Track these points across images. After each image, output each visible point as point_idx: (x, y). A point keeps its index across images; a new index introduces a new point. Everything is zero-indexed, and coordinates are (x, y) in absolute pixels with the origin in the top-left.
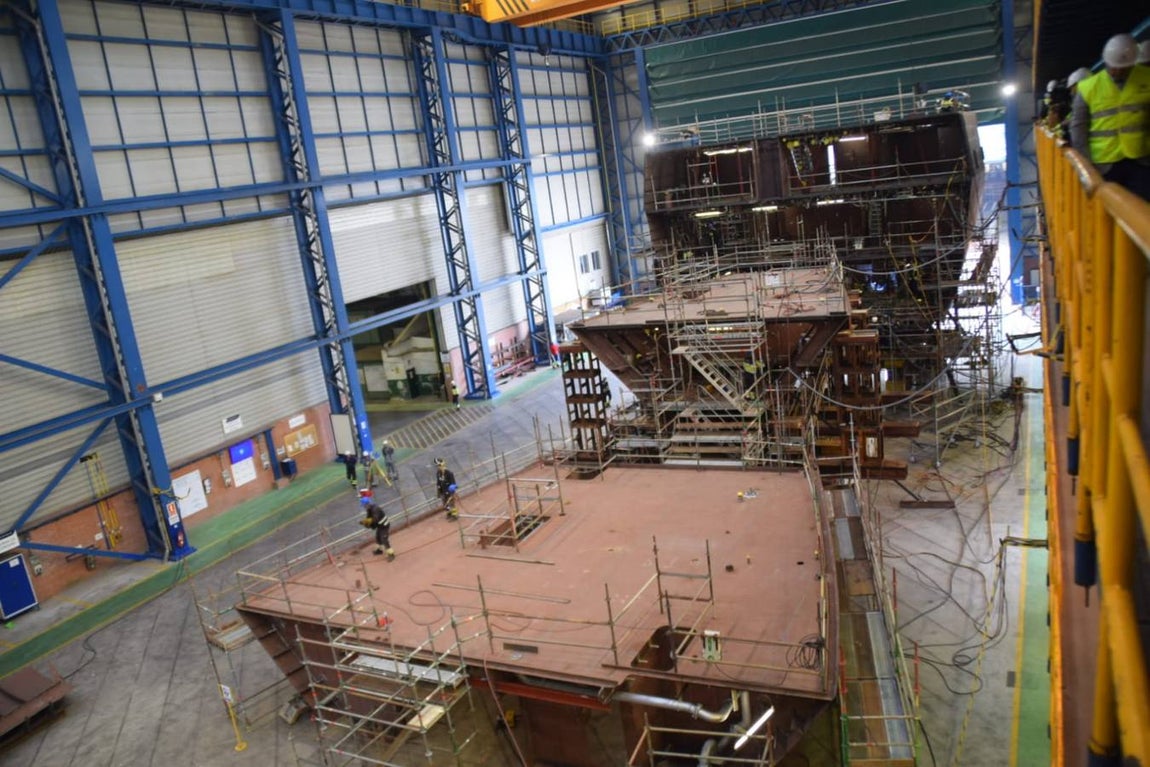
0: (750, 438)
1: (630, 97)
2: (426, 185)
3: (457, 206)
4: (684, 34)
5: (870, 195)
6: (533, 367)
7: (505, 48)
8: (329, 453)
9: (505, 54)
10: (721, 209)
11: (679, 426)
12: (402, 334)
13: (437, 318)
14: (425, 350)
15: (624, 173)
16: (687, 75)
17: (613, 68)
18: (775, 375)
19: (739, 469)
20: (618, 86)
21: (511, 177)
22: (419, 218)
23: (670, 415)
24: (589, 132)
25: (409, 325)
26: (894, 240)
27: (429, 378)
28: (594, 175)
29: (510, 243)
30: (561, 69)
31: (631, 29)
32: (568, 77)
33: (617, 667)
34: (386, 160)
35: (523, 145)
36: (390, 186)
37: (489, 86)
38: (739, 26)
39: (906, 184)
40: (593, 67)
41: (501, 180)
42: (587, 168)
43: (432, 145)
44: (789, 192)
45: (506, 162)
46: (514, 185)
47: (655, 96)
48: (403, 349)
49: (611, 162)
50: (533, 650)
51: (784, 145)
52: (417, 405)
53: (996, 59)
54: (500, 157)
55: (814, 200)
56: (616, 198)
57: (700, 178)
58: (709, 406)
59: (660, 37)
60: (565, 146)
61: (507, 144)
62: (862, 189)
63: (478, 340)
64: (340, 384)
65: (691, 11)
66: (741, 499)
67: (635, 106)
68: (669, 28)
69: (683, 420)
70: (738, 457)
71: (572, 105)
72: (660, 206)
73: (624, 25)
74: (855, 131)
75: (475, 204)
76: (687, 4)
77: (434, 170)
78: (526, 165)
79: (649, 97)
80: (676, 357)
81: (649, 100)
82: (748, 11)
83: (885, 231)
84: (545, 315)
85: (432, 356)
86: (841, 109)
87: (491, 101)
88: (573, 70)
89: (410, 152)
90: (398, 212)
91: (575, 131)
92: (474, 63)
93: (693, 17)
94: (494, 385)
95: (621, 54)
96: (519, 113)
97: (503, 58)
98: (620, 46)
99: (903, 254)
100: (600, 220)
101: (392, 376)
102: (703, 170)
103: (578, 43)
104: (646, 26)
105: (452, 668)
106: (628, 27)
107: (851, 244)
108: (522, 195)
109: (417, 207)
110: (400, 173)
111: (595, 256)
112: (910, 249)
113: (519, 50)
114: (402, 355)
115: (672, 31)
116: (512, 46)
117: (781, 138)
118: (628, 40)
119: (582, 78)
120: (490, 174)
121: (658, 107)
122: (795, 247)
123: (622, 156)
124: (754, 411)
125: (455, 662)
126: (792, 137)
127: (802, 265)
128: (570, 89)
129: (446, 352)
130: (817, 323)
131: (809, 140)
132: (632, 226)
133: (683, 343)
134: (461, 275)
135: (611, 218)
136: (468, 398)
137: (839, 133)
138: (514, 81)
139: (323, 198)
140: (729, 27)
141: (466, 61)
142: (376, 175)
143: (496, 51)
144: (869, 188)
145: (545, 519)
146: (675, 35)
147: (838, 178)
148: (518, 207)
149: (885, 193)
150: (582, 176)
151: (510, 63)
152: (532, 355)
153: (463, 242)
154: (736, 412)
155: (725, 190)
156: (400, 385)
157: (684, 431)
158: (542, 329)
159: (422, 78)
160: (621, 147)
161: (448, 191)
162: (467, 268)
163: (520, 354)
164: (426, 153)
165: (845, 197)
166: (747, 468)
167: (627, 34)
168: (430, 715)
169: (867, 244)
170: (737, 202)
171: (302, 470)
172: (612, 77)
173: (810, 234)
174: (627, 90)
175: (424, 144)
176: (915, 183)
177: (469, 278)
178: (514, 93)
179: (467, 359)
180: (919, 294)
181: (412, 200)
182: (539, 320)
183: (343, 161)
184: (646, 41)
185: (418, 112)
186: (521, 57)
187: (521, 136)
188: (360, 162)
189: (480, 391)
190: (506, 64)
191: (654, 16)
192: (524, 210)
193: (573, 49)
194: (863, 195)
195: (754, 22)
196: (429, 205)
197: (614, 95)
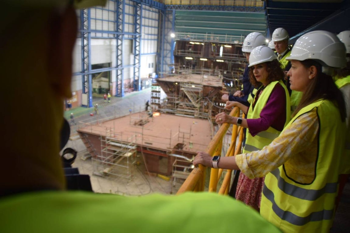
0: (196, 111)
1: (169, 22)
2: (114, 36)
3: (122, 44)
4: (187, 9)
5: (230, 61)
6: (133, 91)
7: (140, 3)
8: (79, 104)
9: (140, 5)
10: (193, 57)
11: (179, 107)
12: (99, 76)
13: (110, 73)
14: (105, 81)
15: (164, 43)
16: (187, 20)
17: (166, 14)
18: (203, 99)
19: (193, 118)
20: (166, 19)
21: (136, 38)
22: (110, 45)
23: (177, 104)
24: (156, 30)
25: (101, 74)
26: (234, 73)
27: (105, 89)
28: (156, 42)
29: (132, 57)
30: (153, 11)
31: (173, 4)
32: (154, 14)
33: (170, 148)
34: (105, 28)
35: (140, 31)
36: (105, 35)
37: (134, 12)
38: (202, 10)
39: (239, 60)
40: (161, 12)
41: (133, 39)
42: (154, 40)
43: (118, 26)
44: (211, 57)
45: (135, 34)
46: (136, 41)
47: (176, 24)
48: (98, 80)
49: (161, 39)
50: (151, 144)
51: (211, 44)
52: (101, 96)
53: (265, 32)
54: (133, 32)
55: (216, 60)
56: (161, 49)
57: (189, 49)
58: (187, 103)
59: (180, 8)
60: (150, 33)
61: (136, 29)
62: (228, 59)
63: (121, 81)
64: (85, 85)
65: (190, 3)
66: (194, 123)
67: (170, 25)
68: (183, 6)
69: (180, 105)
70: (193, 115)
71: (154, 21)
72: (178, 54)
73: (171, 3)
74: (229, 44)
75: (126, 44)
76: (189, 1)
77: (117, 33)
78: (140, 36)
79: (175, 24)
80: (181, 90)
81: (174, 24)
82: (205, 6)
83: (232, 70)
84: (138, 77)
85: (107, 83)
86: (227, 37)
87: (133, 17)
88: (155, 12)
89: (111, 27)
90: (105, 42)
91: (153, 29)
92: (131, 6)
93: (190, 5)
94: (123, 94)
95: (169, 10)
96: (141, 21)
97: (139, 6)
98: (169, 8)
99: (236, 77)
100: (155, 55)
101: (95, 87)
102: (190, 47)
103: (158, 5)
104: (177, 4)
105: (133, 146)
106: (172, 3)
107: (223, 72)
108: (137, 44)
109: (110, 42)
110: (108, 32)
111: (153, 64)
112: (237, 76)
113: (143, 4)
114: (98, 82)
115: (184, 7)
116: (142, 3)
117: (211, 43)
118: (172, 7)
119: (157, 15)
120: (130, 37)
121: (177, 27)
122: (210, 70)
123: (164, 38)
124: (198, 106)
125: (134, 145)
126: (214, 43)
127: (211, 75)
128: (154, 17)
129: (112, 83)
130: (215, 88)
131: (218, 45)
132: (164, 57)
133: (183, 87)
134: (119, 63)
135: (159, 55)
136: (116, 96)
137: (225, 44)
138: (141, 12)
139: (90, 35)
140: (199, 10)
141: (129, 5)
142: (102, 32)
143: (137, 4)
144: (229, 59)
145: (148, 122)
146: (185, 8)
147: (223, 55)
148: (136, 47)
149: (234, 61)
150: (153, 41)
151: (141, 8)
152: (133, 87)
153: (122, 54)
154: (193, 105)
155: (194, 53)
156: (96, 90)
157: (180, 108)
158: (137, 81)
159: (118, 7)
160: (165, 36)
161: (119, 39)
162: (122, 61)
163: (130, 87)
164: (116, 28)
165: (224, 60)
166: (195, 118)
167: (172, 5)
168: (129, 154)
169: (227, 72)
170: (197, 57)
171: (73, 107)
172: (165, 16)
173: (214, 68)
174: (169, 20)
175: (116, 25)
176: (241, 60)
177: (122, 64)
178: (140, 16)
179: (117, 85)
180: (237, 87)
181: (109, 40)
182: (136, 78)
183: (95, 26)
184: (177, 8)
185: (116, 16)
186: (144, 6)
187: (140, 28)
188: (99, 28)
189: (119, 95)
190: (140, 7)
191: (180, 2)
192: (137, 48)
193: (157, 7)
194: (228, 61)
195: (206, 10)
196: (114, 42)
197: (165, 21)
